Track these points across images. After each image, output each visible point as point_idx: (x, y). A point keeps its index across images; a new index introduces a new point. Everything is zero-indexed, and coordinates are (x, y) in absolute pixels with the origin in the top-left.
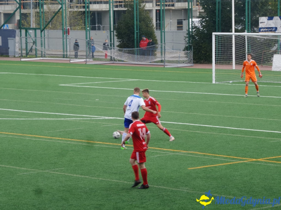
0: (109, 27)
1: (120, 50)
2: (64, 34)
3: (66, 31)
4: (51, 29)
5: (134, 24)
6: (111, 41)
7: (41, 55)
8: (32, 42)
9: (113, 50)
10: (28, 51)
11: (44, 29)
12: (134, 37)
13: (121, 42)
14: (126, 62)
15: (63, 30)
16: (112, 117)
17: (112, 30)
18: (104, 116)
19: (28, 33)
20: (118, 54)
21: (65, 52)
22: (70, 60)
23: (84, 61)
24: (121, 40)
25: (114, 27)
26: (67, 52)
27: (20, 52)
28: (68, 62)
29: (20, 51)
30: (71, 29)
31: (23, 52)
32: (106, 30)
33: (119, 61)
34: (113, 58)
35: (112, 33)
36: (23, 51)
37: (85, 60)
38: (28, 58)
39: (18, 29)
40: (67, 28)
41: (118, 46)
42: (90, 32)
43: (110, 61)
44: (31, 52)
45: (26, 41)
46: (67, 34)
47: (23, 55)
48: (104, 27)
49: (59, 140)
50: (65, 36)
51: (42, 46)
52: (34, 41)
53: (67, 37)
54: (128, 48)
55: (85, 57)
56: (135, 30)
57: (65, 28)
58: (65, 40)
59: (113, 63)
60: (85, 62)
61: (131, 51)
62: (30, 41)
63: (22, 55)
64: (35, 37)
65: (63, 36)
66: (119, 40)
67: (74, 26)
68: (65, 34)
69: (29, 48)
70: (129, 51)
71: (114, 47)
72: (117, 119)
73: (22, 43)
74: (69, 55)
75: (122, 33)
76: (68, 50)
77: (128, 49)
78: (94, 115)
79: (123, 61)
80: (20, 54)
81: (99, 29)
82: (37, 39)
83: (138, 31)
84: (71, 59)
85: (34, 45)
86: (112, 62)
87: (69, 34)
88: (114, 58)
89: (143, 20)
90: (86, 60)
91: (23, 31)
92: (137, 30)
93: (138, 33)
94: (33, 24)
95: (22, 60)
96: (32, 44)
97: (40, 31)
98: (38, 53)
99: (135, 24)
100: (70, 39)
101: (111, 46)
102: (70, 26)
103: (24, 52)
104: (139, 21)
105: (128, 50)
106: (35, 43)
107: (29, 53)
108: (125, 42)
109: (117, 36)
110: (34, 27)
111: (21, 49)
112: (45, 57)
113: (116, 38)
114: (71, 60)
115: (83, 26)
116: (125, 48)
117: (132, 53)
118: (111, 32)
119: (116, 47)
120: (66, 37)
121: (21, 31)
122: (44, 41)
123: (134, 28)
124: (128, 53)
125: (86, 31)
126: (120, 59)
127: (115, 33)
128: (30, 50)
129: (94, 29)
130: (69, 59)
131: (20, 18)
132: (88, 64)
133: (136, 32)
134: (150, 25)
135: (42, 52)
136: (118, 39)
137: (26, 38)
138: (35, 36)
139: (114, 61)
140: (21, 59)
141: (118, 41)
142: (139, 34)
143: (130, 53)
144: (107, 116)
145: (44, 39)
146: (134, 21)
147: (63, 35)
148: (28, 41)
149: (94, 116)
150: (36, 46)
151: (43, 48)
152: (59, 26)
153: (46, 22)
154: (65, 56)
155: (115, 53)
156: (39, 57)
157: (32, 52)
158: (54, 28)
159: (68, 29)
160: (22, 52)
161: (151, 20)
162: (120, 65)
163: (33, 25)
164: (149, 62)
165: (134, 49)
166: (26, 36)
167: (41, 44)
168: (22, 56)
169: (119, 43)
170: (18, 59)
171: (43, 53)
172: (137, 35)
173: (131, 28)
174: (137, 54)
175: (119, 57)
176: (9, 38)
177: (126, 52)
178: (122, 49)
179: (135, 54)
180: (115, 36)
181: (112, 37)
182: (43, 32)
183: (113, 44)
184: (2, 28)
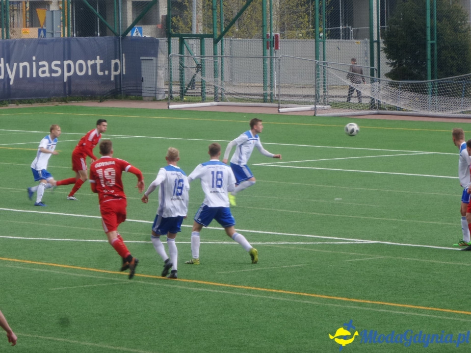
0: (368, 33)
1: (392, 85)
2: (265, 47)
3: (270, 42)
4: (238, 35)
5: (425, 25)
6: (372, 64)
7: (215, 95)
8: (195, 65)
9: (376, 83)
10: (186, 87)
11: (220, 37)
12: (425, 53)
13: (395, 66)
14: (407, 111)
15: (263, 38)
16: (372, 240)
17: (375, 39)
18: (354, 238)
19: (185, 46)
20: (387, 92)
21: (269, 89)
22: (279, 107)
23: (311, 110)
24: (396, 62)
25: (380, 30)
26: (271, 90)
27: (167, 89)
28: (275, 111)
29: (168, 87)
30: (283, 36)
31: (173, 90)
32: (363, 38)
33: (390, 108)
34: (376, 102)
35: (375, 45)
36: (173, 87)
37: (313, 106)
38: (185, 102)
39: (163, 37)
40: (273, 34)
41: (388, 75)
42: (326, 43)
43: (370, 109)
44: (192, 89)
45: (181, 64)
46: (274, 48)
47: (174, 95)
48: (358, 30)
49: (249, 291)
50: (268, 51)
51: (215, 76)
52: (199, 62)
53: (274, 55)
54: (412, 79)
55: (313, 101)
56: (429, 38)
57: (268, 35)
58: (268, 62)
59: (378, 114)
60: (314, 112)
61: (418, 86)
62: (191, 63)
63: (171, 97)
64: (201, 54)
65: (263, 52)
67: (291, 30)
68: (269, 48)
69: (187, 79)
70: (413, 86)
71: (379, 76)
72: (384, 244)
73: (171, 69)
74: (277, 95)
75: (399, 45)
76: (275, 84)
77: (410, 82)
78: (330, 236)
79: (400, 109)
80: (166, 92)
81: (347, 36)
82: (206, 58)
83: (434, 42)
84: (281, 105)
85: (199, 73)
86: (375, 111)
87: (277, 48)
88: (379, 101)
89: (447, 17)
90: (315, 107)
91: (175, 42)
92: (432, 39)
93: (436, 46)
94: (197, 25)
95: (171, 107)
96: (194, 71)
97: (212, 41)
98: (206, 91)
99: (429, 24)
100: (279, 60)
101: (372, 74)
102: (282, 29)
103: (176, 88)
104: (438, 19)
105: (412, 85)
106: (200, 67)
107: (188, 91)
108: (404, 66)
109: (386, 52)
110: (201, 33)
111: (170, 83)
112: (222, 100)
113: (383, 55)
114: (282, 108)
115: (311, 30)
116: (404, 79)
117: (421, 92)
118: (372, 43)
119: (383, 77)
120: (271, 55)
121: (169, 42)
122: (222, 65)
123: (425, 34)
124: (411, 91)
125: (316, 41)
126: (392, 104)
127: (382, 45)
128: (190, 83)
129: (334, 35)
130: (277, 105)
131: (168, 12)
132: (319, 116)
133: (429, 42)
134: (462, 27)
135: (215, 88)
136: (388, 58)
137: (181, 58)
138: (202, 52)
139: (380, 108)
140: (168, 104)
142: (436, 48)
143: (416, 92)
144: (359, 238)
145: (222, 60)
146: (425, 19)
147: (263, 49)
148: (185, 65)
149: (329, 238)
150: (203, 74)
151: (219, 79)
152: (257, 30)
153: (227, 20)
154: (269, 98)
155: (381, 92)
156: (210, 100)
157: (193, 88)
158: (247, 34)
159: (277, 36)
160: (170, 88)
161: (464, 17)
163: (198, 28)
164: (460, 113)
165: (425, 81)
166: (181, 52)
167: (215, 71)
168: (170, 99)
169: (392, 68)
170: (163, 106)
171: (220, 91)
172: (432, 50)
173: (418, 34)
174: (433, 94)
175: (391, 100)
176: (142, 58)
177: (407, 88)
178: (398, 83)
179: (427, 94)
180: (381, 51)
181: (376, 55)
182: (220, 43)
183: (376, 70)
184: (129, 34)
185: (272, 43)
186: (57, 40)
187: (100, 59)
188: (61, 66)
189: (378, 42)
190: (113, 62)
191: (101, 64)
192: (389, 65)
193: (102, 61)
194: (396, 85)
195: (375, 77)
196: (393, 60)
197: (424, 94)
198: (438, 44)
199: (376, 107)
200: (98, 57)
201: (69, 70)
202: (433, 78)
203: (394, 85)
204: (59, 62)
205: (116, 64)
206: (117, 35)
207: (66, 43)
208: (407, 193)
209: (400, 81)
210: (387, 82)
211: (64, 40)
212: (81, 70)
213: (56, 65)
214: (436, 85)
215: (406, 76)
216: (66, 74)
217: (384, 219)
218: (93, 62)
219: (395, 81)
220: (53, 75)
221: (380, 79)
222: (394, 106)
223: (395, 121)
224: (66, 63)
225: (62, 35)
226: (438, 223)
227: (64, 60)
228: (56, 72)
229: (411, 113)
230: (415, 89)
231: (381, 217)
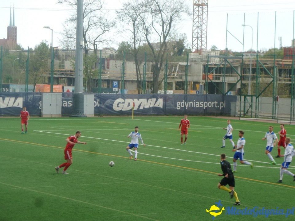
2: (274, 100)
4: (263, 96)
10: (245, 113)
11: (258, 97)
15: (273, 97)
26: (275, 115)
28: (276, 122)
37: (289, 121)
38: (245, 118)
39: (238, 95)
44: (247, 114)
45: (244, 105)
47: (241, 115)
49: (268, 184)
50: (275, 102)
51: (256, 109)
52: (251, 104)
53: (277, 103)
55: (290, 119)
57: (275, 96)
58: (274, 106)
60: (289, 123)
62: (248, 105)
65: (273, 102)
67: (282, 95)
69: (246, 110)
73: (241, 106)
74: (277, 117)
76: (276, 113)
80: (239, 114)
82: (253, 103)
84: (278, 120)
87: (278, 101)
91: (243, 97)
95: (241, 119)
96: (249, 107)
97: (255, 98)
98: (253, 114)
100: (278, 105)
103: (242, 113)
106: (251, 106)
111: (240, 111)
112: (258, 117)
115: (289, 95)
121: (241, 97)
122: (258, 106)
125: (291, 99)
128: (247, 112)
131: (240, 87)
132: (291, 125)
135: (256, 114)
137: (245, 103)
138: (252, 101)
145: (258, 104)
148: (246, 105)
150: (252, 109)
151: (257, 110)
152: (270, 95)
153: (260, 91)
154: (274, 118)
156: (254, 117)
158: (266, 96)
159: (278, 97)
160: (240, 113)
163: (250, 93)
166: (245, 100)
168: (240, 117)
170: (238, 119)
171: (257, 115)
176: (231, 102)
182: (258, 98)
184: (227, 94)
185: (276, 99)
186: (203, 95)
187: (217, 102)
188: (203, 104)
190: (221, 103)
193: (217, 103)
200: (216, 101)
201: (206, 105)
204: (202, 102)
205: (222, 104)
206: (223, 94)
207: (206, 96)
212: (210, 105)
213: (202, 103)
216: (205, 107)
218: (214, 103)
220: (201, 106)
224: (205, 103)
225: (204, 93)
228: (202, 105)
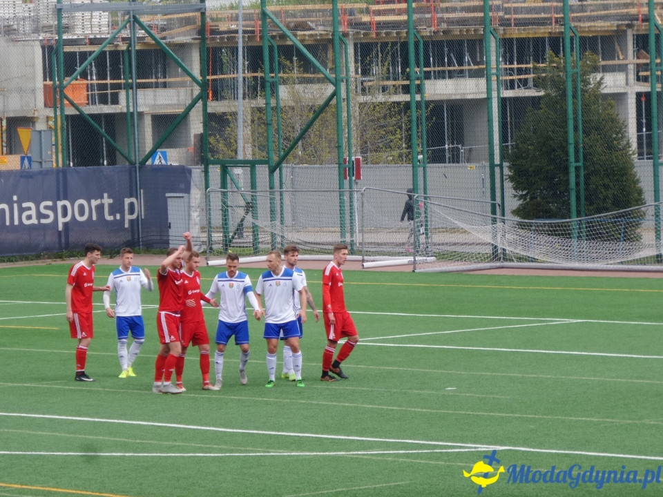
0: (487, 153)
1: (522, 226)
2: (342, 176)
3: (349, 169)
4: (301, 161)
5: (566, 141)
6: (493, 197)
7: (272, 246)
8: (243, 203)
9: (499, 224)
10: (231, 234)
11: (279, 164)
12: (567, 181)
13: (525, 199)
14: (544, 262)
15: (340, 164)
16: (501, 445)
17: (497, 161)
18: (475, 443)
19: (228, 177)
20: (515, 237)
21: (348, 235)
22: (363, 261)
23: (408, 264)
24: (527, 193)
25: (503, 150)
26: (352, 236)
27: (204, 237)
28: (357, 267)
29: (205, 235)
30: (366, 159)
31: (213, 239)
32: (478, 160)
33: (520, 259)
34: (499, 251)
35: (497, 170)
36: (213, 235)
37: (411, 258)
39: (197, 164)
40: (353, 158)
41: (516, 212)
42: (428, 169)
43: (492, 260)
44: (239, 238)
45: (224, 203)
46: (354, 178)
47: (214, 247)
48: (470, 150)
50: (346, 182)
51: (273, 218)
52: (249, 199)
53: (355, 188)
54: (549, 217)
56: (572, 159)
57: (345, 159)
58: (346, 198)
59: (502, 268)
60: (413, 266)
61: (559, 226)
62: (237, 201)
63: (211, 249)
64: (252, 189)
65: (340, 184)
66: (520, 193)
67: (376, 151)
68: (348, 178)
69: (233, 225)
70: (552, 227)
71: (503, 214)
72: (517, 451)
73: (210, 209)
74: (360, 244)
75: (531, 169)
76: (357, 229)
77: (547, 222)
78: (442, 441)
79: (533, 260)
80: (204, 243)
81: (455, 159)
82: (258, 194)
83: (580, 164)
84: (366, 258)
85: (250, 214)
86: (498, 264)
87: (358, 177)
88: (504, 250)
89: (597, 129)
90: (415, 260)
91: (215, 171)
92: (577, 160)
93: (582, 170)
94: (244, 147)
95: (211, 263)
96: (241, 212)
97: (267, 169)
98: (260, 240)
99: (571, 140)
100: (362, 194)
101: (494, 212)
102: (364, 151)
103: (217, 236)
104: (584, 132)
105: (550, 225)
106: (250, 207)
107: (234, 241)
108: (538, 199)
109: (512, 182)
110: (250, 157)
111: (208, 228)
113: (508, 185)
114: (367, 261)
115: (405, 150)
116: (538, 218)
117: (563, 235)
118: (492, 167)
119: (508, 216)
120: (351, 187)
121: (206, 172)
122: (282, 203)
123: (567, 154)
124: (549, 235)
125: (413, 167)
126: (522, 253)
127: (506, 172)
128: (237, 230)
129: (437, 157)
130: (360, 258)
131: (204, 130)
132: (420, 273)
133: (573, 165)
134: (619, 144)
135: (273, 235)
136: (515, 189)
137: (224, 194)
138: (253, 185)
139: (506, 259)
140: (207, 259)
141: (515, 196)
142: (582, 173)
143: (556, 235)
144: (482, 443)
145: (281, 195)
146: (566, 132)
147: (340, 180)
148: (229, 204)
149: (441, 443)
150: (255, 216)
151: (278, 222)
152: (329, 152)
153: (287, 139)
155: (507, 236)
157: (241, 236)
158: (313, 158)
159: (358, 160)
160: (210, 236)
161: (620, 129)
162: (524, 273)
163: (245, 151)
164: (619, 263)
165: (568, 220)
166: (224, 185)
167: (272, 212)
168: (210, 252)
169: (521, 202)
171: (279, 239)
172: (577, 176)
173: (556, 154)
174: (579, 237)
175: (520, 248)
176: (167, 195)
177: (544, 231)
178: (530, 223)
179: (571, 238)
180: (506, 179)
181: (498, 185)
182: (277, 172)
183: (499, 205)
184: (149, 162)
185: (351, 171)
186: (48, 172)
187: (109, 197)
188: (54, 209)
189: (501, 166)
190: (127, 201)
191: (110, 205)
192: (517, 198)
193: (111, 201)
194: (528, 226)
195: (498, 216)
196: (522, 191)
197: (567, 238)
198: (586, 168)
199: (500, 258)
200: (106, 195)
201: (65, 214)
202: (579, 214)
203: (524, 226)
204: (50, 203)
205: (132, 205)
206: (132, 164)
207: (61, 174)
208: (547, 378)
209: (533, 221)
210: (515, 223)
211: (58, 171)
212: (82, 213)
213: (47, 208)
214: (584, 226)
215: (541, 213)
216: (61, 220)
217: (516, 415)
218: (98, 202)
219: (526, 221)
220: (43, 221)
221: (505, 218)
222: (526, 256)
223: (527, 277)
224: (60, 204)
225: (55, 165)
226: (593, 419)
227: (59, 199)
228: (47, 217)
229: (549, 264)
230: (554, 231)
231: (512, 412)
